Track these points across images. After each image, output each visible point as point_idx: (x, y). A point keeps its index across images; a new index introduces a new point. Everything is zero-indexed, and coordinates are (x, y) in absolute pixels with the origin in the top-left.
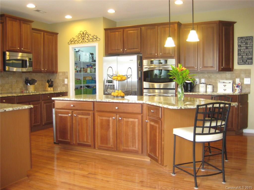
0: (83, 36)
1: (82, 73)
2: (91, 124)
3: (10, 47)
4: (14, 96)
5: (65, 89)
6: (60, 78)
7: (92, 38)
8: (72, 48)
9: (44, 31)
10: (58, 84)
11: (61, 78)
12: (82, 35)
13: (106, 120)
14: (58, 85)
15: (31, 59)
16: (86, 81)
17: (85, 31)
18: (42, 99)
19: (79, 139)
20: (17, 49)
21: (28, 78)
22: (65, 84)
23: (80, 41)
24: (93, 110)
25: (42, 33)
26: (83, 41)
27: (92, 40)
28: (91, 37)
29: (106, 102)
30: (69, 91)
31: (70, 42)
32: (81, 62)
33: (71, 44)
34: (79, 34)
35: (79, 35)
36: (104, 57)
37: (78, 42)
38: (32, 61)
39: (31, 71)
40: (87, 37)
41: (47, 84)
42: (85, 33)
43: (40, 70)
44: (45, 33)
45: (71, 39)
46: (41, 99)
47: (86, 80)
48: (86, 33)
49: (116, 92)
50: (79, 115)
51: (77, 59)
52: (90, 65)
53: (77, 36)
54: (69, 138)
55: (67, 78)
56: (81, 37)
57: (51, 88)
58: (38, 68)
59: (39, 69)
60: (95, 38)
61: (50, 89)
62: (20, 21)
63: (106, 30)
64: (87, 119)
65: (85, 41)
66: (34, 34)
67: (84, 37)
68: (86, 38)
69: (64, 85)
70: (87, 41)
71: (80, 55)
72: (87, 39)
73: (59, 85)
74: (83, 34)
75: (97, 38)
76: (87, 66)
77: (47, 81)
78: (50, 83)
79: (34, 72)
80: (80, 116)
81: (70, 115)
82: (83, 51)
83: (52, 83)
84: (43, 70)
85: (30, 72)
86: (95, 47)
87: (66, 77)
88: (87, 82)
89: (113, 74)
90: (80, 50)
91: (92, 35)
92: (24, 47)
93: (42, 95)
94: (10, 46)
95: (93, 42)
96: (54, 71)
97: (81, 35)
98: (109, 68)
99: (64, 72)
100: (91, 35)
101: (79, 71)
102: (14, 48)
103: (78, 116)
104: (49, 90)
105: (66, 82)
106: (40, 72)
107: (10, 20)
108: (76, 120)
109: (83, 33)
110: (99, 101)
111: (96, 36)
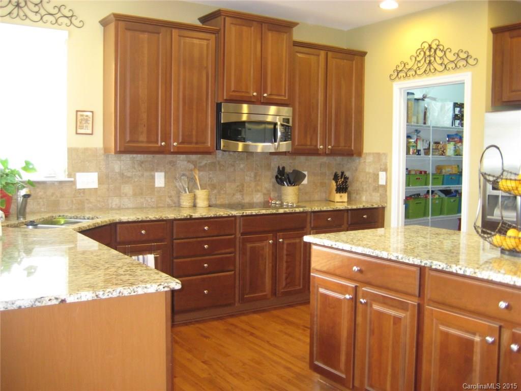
0: (430, 56)
1: (431, 156)
2: (408, 341)
3: (234, 91)
4: (235, 217)
5: (379, 198)
6: (367, 170)
7: (453, 58)
8: (400, 89)
9: (327, 49)
10: (361, 183)
11: (370, 169)
12: (428, 53)
13: (460, 339)
14: (363, 188)
15: (288, 119)
16: (441, 178)
17: (436, 40)
18: (312, 226)
19: (370, 378)
20: (252, 95)
21: (284, 168)
22: (379, 185)
23: (422, 70)
24: (417, 293)
25: (322, 53)
26: (430, 69)
27: (453, 65)
28: (451, 56)
29: (464, 276)
30: (388, 205)
31: (396, 74)
32: (429, 127)
33: (397, 79)
34: (419, 52)
35: (418, 54)
36: (487, 111)
37: (416, 72)
38: (290, 124)
39: (289, 152)
40: (441, 58)
41: (334, 183)
42: (434, 46)
43: (312, 147)
44: (330, 54)
45: (398, 66)
46: (308, 225)
47: (443, 173)
48: (438, 46)
49: (510, 237)
50: (374, 300)
51: (417, 120)
52: (457, 135)
53: (413, 56)
54: (342, 365)
55: (385, 170)
56: (424, 59)
57: (342, 194)
58: (309, 143)
59: (311, 145)
60: (464, 59)
61: (341, 196)
62: (262, 25)
63: (496, 31)
64: (397, 320)
65: (435, 69)
66: (299, 55)
67: (432, 59)
68: (437, 59)
69: (377, 188)
70: (441, 68)
71: (426, 109)
72: (439, 61)
73: (365, 187)
74: (430, 51)
75: (467, 57)
76: (448, 136)
77: (332, 177)
78: (340, 181)
79: (295, 152)
80: (376, 307)
81: (348, 296)
82: (434, 99)
83: (346, 182)
84: (320, 148)
85: (286, 152)
86: (462, 84)
87: (383, 167)
88: (443, 180)
89: (504, 171)
90: (428, 96)
91: (453, 52)
92: (269, 91)
93: (312, 214)
94: (233, 89)
95: (458, 70)
96: (352, 150)
97: (425, 53)
98: (487, 148)
99: (378, 154)
100: (450, 51)
101: (422, 152)
102: (243, 94)
103: (371, 306)
104: (336, 201)
105: (382, 181)
106: (315, 152)
107: (236, 24)
108: (365, 317)
109: (430, 46)
110: (440, 268)
111: (465, 53)
